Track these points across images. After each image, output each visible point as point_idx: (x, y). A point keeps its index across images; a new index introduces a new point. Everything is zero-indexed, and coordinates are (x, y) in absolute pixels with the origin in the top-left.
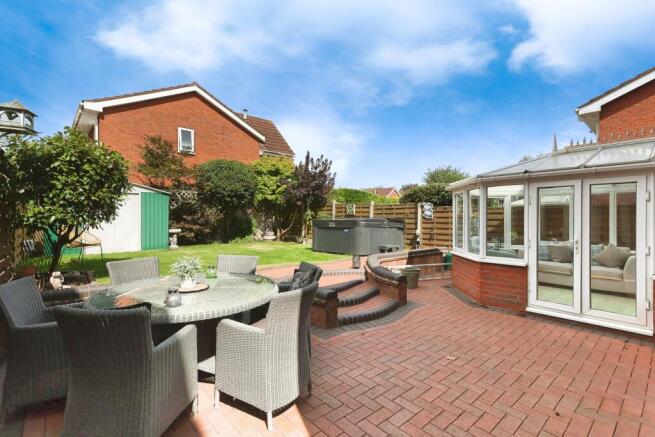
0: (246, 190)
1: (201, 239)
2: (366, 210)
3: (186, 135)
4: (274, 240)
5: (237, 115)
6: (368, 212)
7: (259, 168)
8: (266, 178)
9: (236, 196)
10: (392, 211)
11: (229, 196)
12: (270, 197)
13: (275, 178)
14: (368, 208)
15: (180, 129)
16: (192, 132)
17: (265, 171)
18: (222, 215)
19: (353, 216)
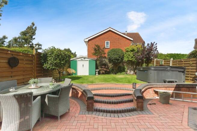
0: (119, 57)
1: (107, 73)
2: (169, 62)
3: (107, 43)
4: (133, 74)
5: (123, 34)
6: (170, 63)
7: (127, 50)
8: (129, 53)
9: (116, 59)
10: (182, 63)
11: (114, 60)
12: (130, 59)
13: (132, 52)
14: (170, 61)
15: (106, 42)
16: (109, 42)
17: (129, 50)
18: (113, 66)
19: (163, 65)
